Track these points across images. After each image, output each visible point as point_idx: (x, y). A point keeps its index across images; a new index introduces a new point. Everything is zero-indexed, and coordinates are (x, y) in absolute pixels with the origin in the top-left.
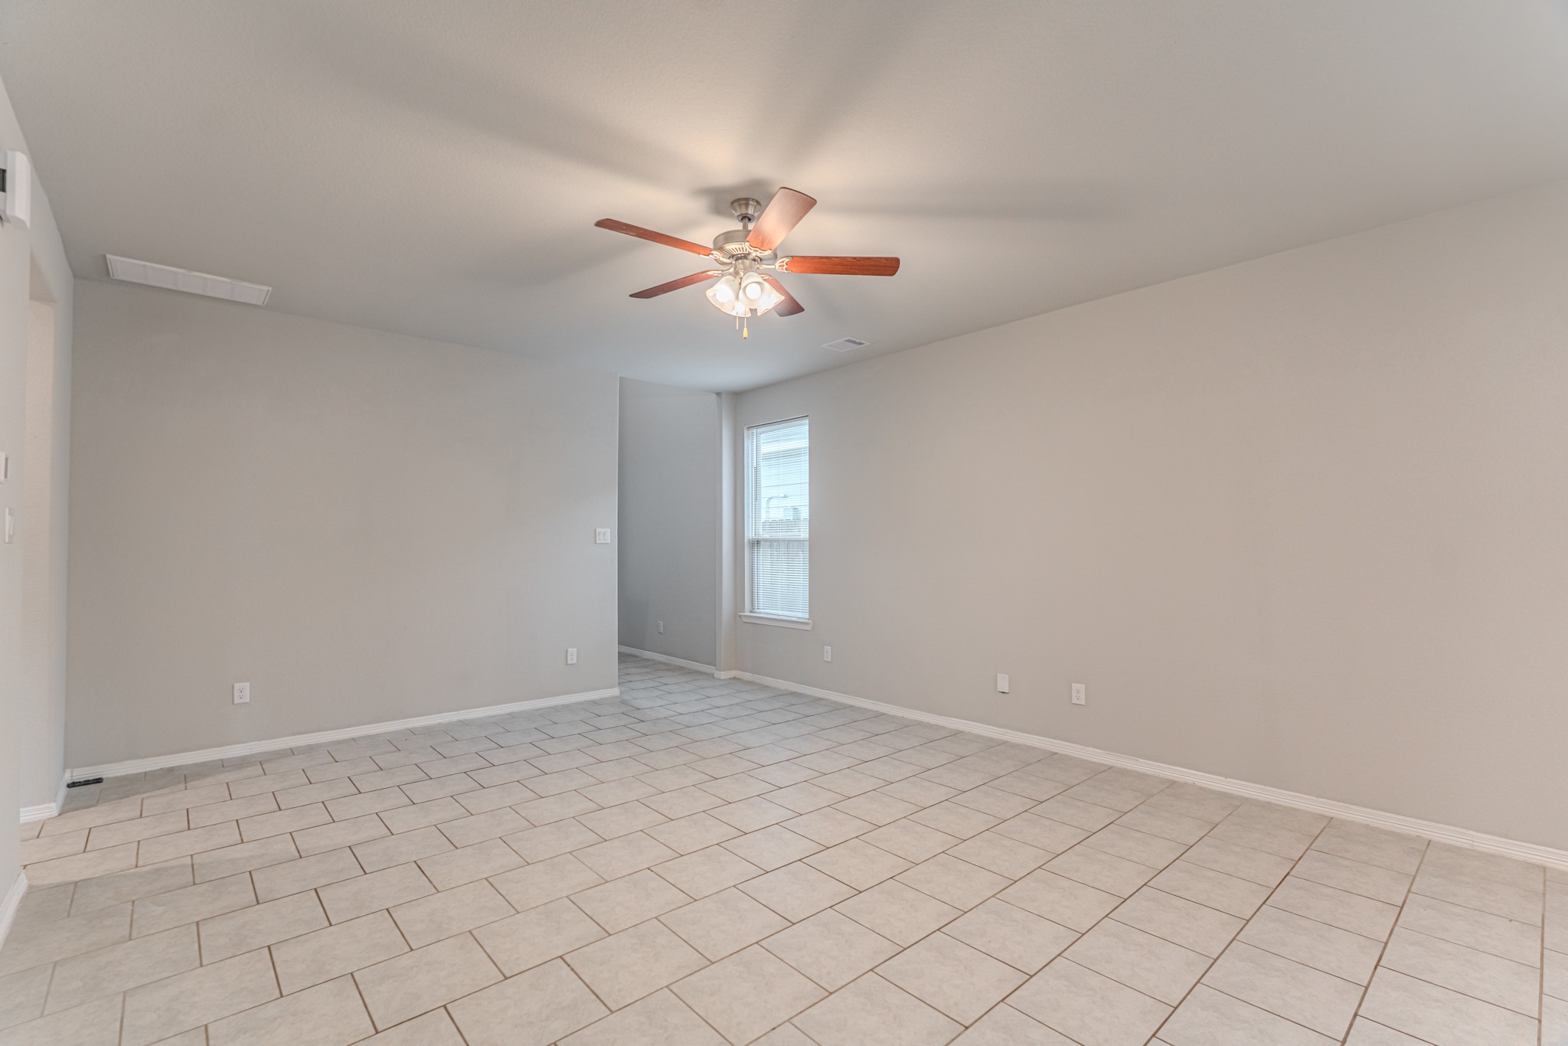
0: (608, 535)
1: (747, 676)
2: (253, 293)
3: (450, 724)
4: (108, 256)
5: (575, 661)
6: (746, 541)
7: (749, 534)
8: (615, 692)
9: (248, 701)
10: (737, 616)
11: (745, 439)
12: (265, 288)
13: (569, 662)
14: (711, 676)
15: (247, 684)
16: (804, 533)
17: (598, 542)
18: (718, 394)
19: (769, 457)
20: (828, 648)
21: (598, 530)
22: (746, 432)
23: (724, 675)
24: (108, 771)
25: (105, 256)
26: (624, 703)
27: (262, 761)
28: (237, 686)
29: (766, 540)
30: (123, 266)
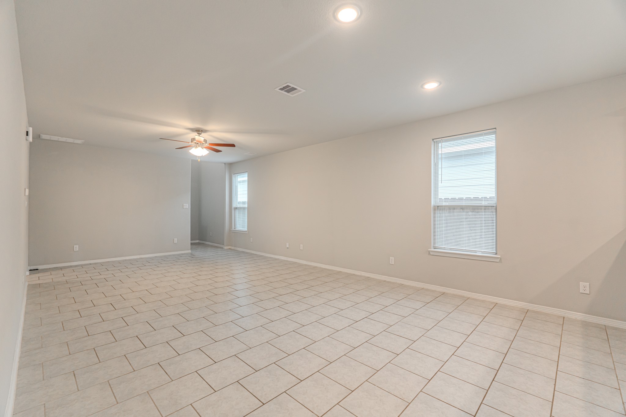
0: (187, 206)
1: (233, 248)
2: (79, 142)
3: (137, 259)
4: (41, 135)
5: (176, 242)
6: (233, 208)
7: (234, 205)
8: (190, 251)
9: (78, 250)
10: (230, 230)
11: (233, 177)
12: (83, 141)
13: (175, 242)
14: (223, 248)
15: (78, 246)
16: (246, 206)
17: (184, 208)
18: (225, 164)
19: (240, 182)
20: (252, 238)
21: (184, 204)
22: (233, 175)
23: (226, 248)
24: (40, 267)
25: (40, 135)
26: (191, 254)
27: (82, 266)
28: (75, 246)
29: (239, 208)
30: (44, 137)
